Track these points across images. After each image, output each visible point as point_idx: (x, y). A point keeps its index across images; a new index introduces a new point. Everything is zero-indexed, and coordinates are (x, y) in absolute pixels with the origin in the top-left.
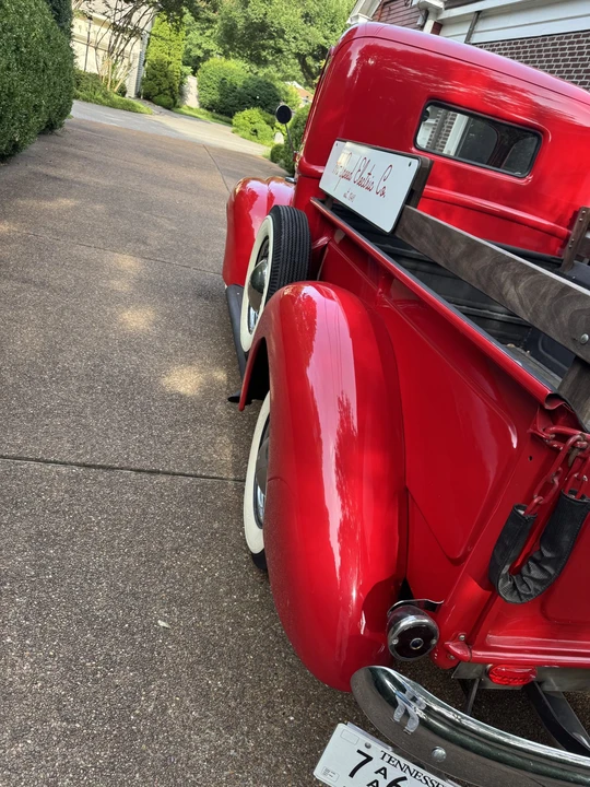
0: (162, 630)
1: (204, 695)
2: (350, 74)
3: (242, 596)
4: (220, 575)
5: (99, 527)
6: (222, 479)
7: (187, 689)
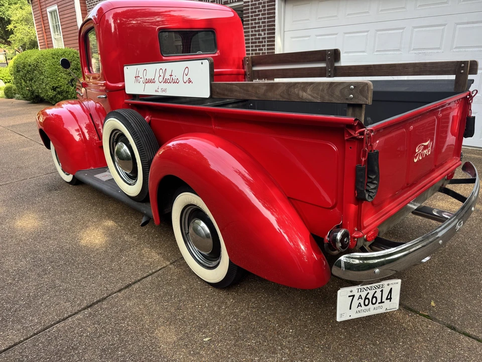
0: (209, 342)
1: (252, 350)
2: (113, 30)
3: (226, 304)
4: (208, 304)
5: (130, 326)
6: (164, 267)
7: (244, 354)
